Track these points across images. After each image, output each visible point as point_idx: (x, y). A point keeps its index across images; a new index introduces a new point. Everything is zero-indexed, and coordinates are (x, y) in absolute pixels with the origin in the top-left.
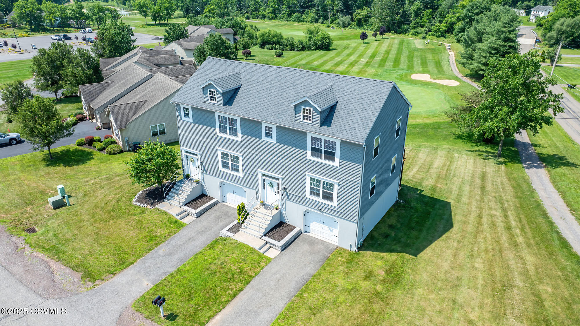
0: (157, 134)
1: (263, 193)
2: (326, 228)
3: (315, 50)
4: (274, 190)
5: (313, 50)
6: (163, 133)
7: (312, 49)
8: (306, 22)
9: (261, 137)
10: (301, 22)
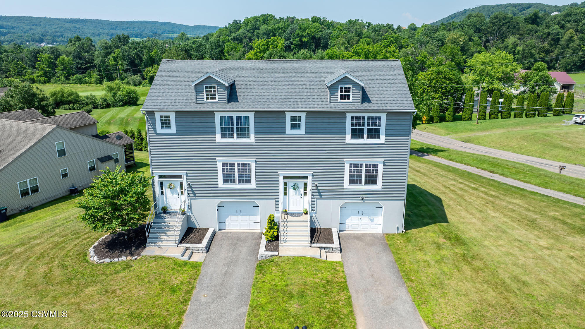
0: (27, 193)
1: (284, 200)
2: (365, 219)
3: (123, 106)
4: (299, 193)
5: (120, 106)
6: (35, 190)
7: (118, 105)
8: (90, 83)
9: (283, 132)
10: (84, 84)
